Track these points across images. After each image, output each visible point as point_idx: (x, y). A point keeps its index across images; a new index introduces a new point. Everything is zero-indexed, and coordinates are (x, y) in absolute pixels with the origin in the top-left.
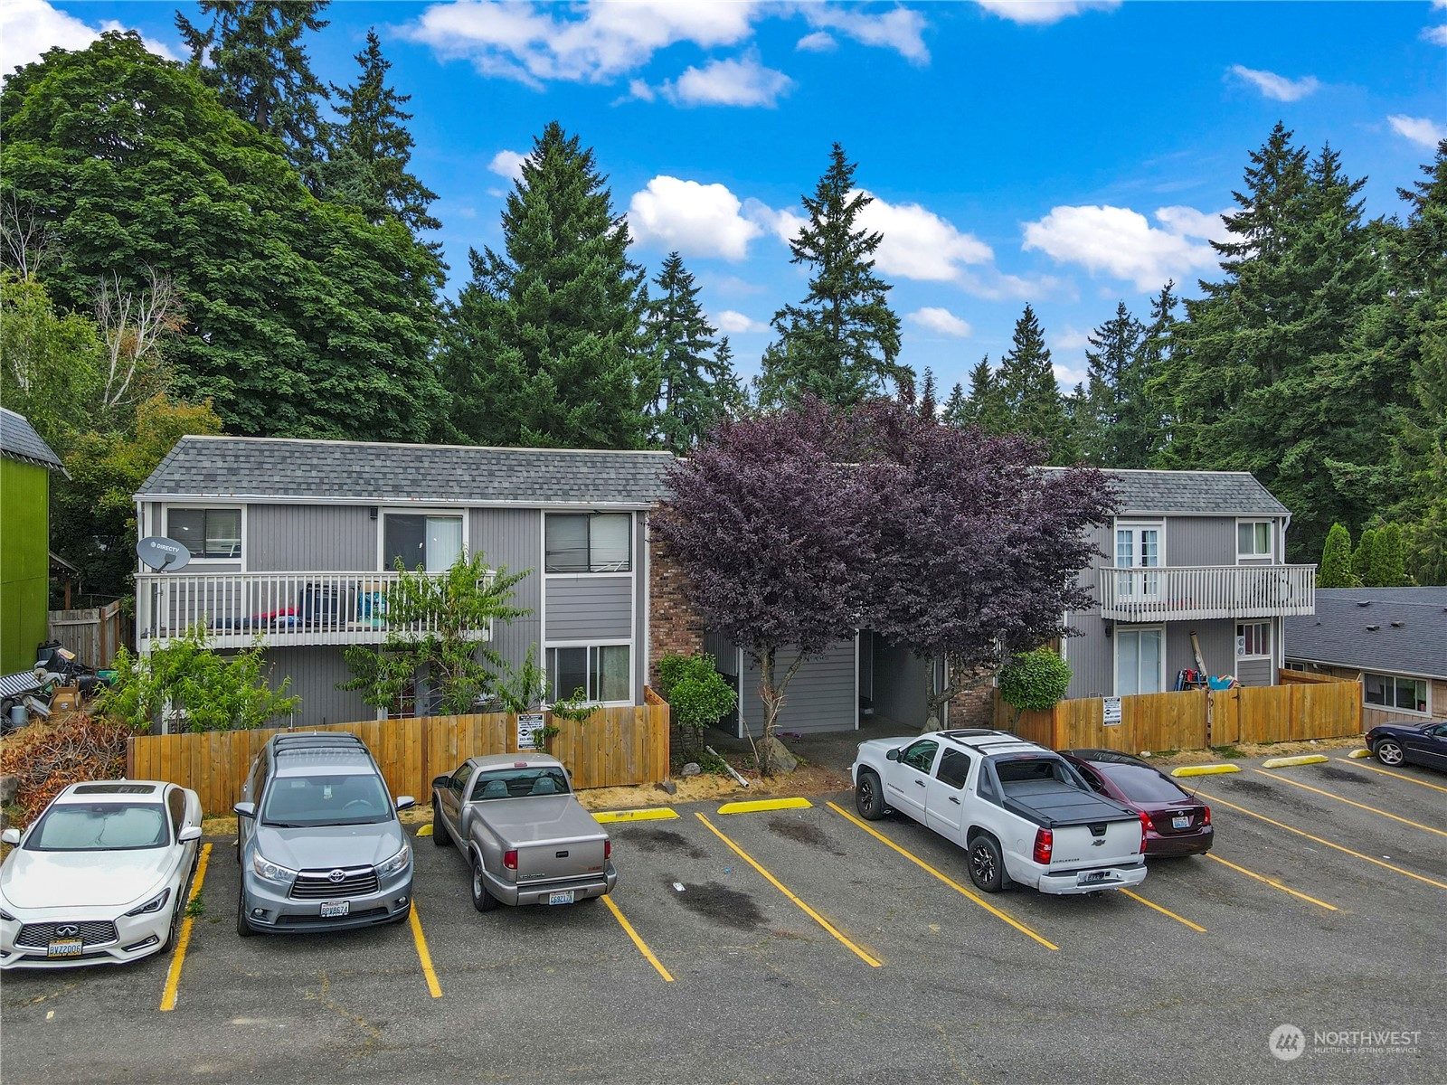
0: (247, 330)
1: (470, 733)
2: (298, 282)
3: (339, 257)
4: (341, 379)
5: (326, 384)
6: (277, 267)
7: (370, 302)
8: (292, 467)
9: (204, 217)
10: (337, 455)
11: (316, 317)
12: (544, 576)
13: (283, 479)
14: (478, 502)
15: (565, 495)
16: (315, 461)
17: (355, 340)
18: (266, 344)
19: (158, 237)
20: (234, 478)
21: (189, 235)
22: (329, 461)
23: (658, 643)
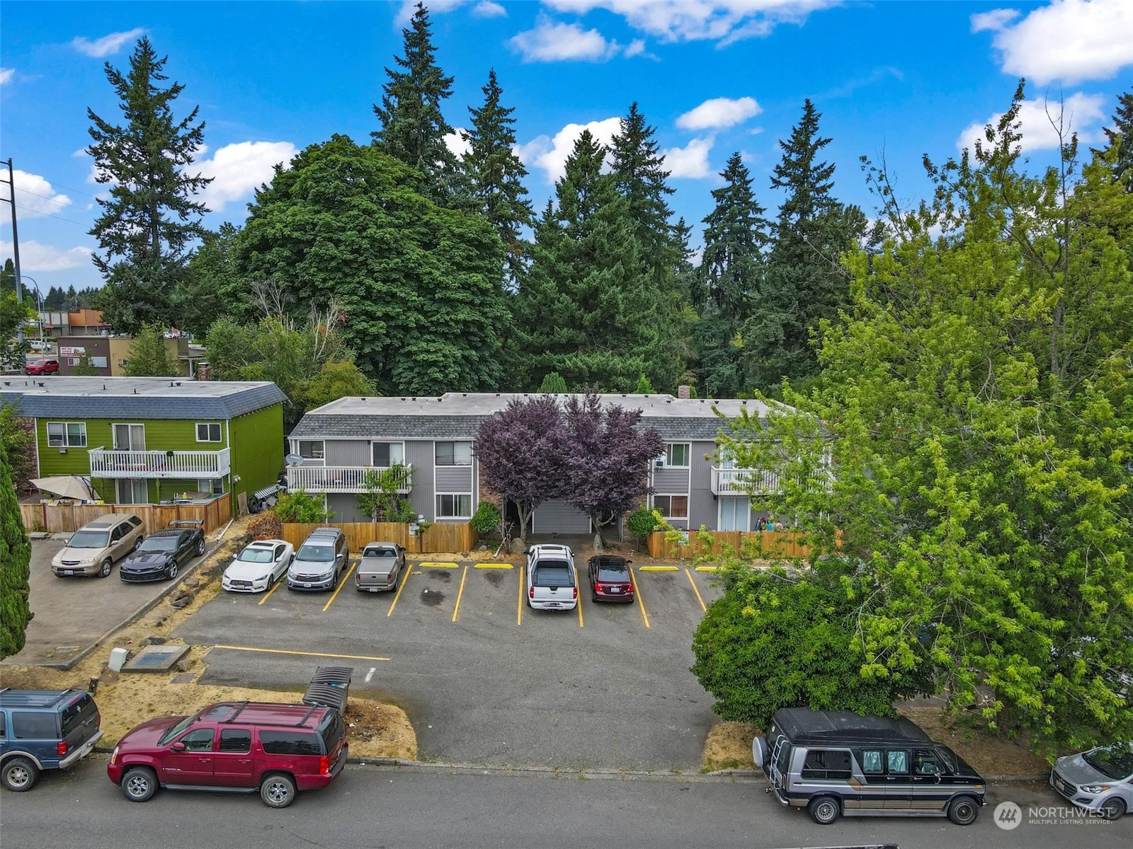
0: (393, 295)
1: (392, 530)
2: (420, 265)
3: (444, 246)
4: (443, 314)
5: (434, 319)
6: (410, 259)
7: (460, 267)
8: (341, 425)
9: (373, 240)
10: (357, 420)
11: (429, 282)
12: (435, 467)
13: (337, 430)
14: (408, 439)
15: (443, 434)
16: (349, 422)
17: (449, 294)
18: (404, 301)
19: (352, 252)
20: (321, 430)
21: (366, 249)
22: (354, 422)
23: (482, 495)
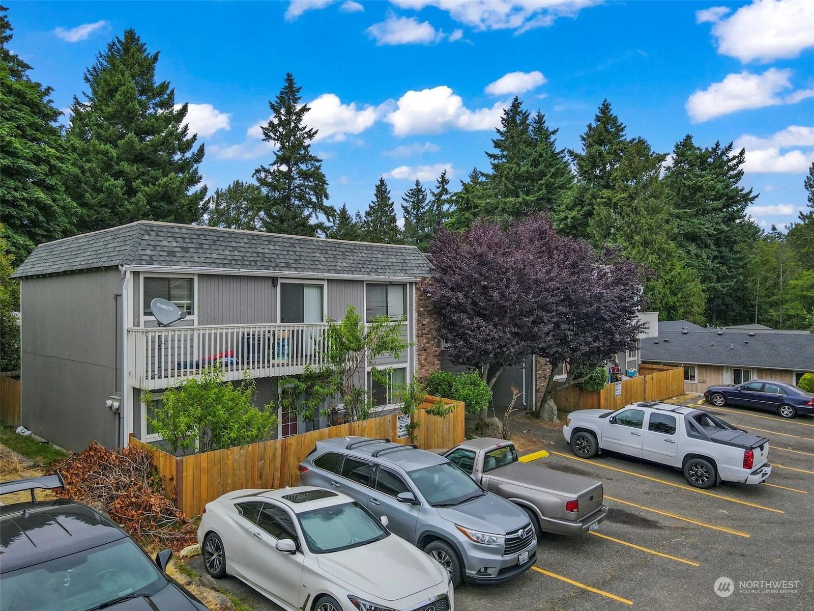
1: (374, 431)
8: (222, 248)
10: (246, 241)
12: (366, 325)
13: (219, 256)
14: (333, 276)
15: (376, 272)
16: (234, 244)
20: (187, 255)
22: (242, 244)
23: (422, 366)
